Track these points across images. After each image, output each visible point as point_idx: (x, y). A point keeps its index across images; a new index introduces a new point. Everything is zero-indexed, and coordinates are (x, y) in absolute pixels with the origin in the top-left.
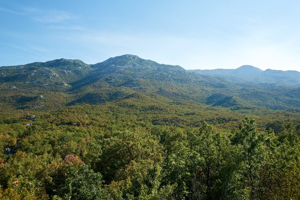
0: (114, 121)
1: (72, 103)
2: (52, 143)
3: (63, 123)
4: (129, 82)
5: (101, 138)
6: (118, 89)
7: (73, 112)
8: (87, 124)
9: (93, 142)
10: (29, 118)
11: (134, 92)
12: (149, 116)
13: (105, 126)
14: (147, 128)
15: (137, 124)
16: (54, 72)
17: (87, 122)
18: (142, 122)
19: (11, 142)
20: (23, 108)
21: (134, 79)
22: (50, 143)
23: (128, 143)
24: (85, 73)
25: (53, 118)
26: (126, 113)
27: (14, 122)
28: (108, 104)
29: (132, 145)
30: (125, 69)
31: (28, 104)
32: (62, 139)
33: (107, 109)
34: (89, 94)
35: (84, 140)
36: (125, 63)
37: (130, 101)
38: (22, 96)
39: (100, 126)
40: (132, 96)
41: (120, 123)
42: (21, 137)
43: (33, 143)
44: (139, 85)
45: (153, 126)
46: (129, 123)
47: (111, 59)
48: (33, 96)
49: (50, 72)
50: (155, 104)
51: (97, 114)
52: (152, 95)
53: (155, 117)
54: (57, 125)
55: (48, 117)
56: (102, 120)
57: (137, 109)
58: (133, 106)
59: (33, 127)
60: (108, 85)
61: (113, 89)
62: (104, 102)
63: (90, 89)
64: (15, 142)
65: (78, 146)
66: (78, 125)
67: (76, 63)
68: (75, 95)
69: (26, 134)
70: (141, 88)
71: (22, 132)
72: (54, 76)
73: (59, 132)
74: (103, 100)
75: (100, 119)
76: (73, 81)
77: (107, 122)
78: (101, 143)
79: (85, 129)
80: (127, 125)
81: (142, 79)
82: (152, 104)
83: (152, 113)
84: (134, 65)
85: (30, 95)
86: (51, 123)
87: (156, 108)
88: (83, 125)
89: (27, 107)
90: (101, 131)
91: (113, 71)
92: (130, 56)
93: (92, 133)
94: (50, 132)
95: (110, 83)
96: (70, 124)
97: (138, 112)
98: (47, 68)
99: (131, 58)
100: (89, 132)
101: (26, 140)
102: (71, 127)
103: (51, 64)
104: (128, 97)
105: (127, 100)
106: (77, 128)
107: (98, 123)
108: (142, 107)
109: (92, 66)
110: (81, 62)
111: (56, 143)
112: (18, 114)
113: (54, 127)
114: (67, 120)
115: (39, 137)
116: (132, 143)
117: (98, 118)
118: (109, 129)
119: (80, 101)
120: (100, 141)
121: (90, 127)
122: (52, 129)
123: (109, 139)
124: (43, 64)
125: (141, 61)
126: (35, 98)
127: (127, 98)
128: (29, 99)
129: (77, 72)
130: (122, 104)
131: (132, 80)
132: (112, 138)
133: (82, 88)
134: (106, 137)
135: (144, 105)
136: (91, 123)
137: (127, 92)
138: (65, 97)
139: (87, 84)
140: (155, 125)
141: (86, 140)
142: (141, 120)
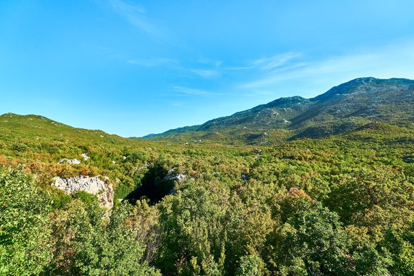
0: (342, 156)
1: (293, 138)
2: (277, 174)
3: (285, 157)
4: (361, 111)
5: (327, 174)
6: (346, 120)
7: (295, 147)
8: (310, 159)
9: (318, 177)
10: (256, 152)
11: (370, 122)
12: (396, 151)
13: (331, 161)
14: (394, 167)
15: (376, 161)
16: (275, 112)
17: (309, 156)
18: (385, 159)
19: (245, 170)
20: (252, 144)
21: (369, 107)
22: (275, 174)
23: (367, 184)
24: (304, 108)
25: (276, 152)
26: (359, 147)
27: (247, 155)
28: (333, 138)
29: (374, 187)
30: (354, 96)
31: (256, 140)
32: (285, 171)
33: (332, 143)
34: (309, 128)
35: (307, 174)
36: (353, 89)
37: (363, 133)
38: (251, 135)
39: (324, 161)
40: (367, 126)
41: (350, 160)
42: (252, 167)
43: (261, 173)
44: (377, 113)
45: (404, 164)
46: (364, 159)
47: (334, 88)
48: (259, 133)
49: (271, 111)
50: (408, 135)
51: (320, 149)
52: (402, 124)
53: (407, 153)
54: (280, 159)
55: (272, 151)
56: (326, 155)
57: (376, 142)
58: (369, 138)
59: (260, 160)
60: (332, 117)
61: (339, 121)
62: (328, 136)
63: (311, 124)
64: (248, 171)
65: (302, 180)
66: (300, 159)
67: (295, 100)
68: (295, 130)
69: (256, 165)
70: (380, 117)
71: (252, 163)
72: (275, 115)
73: (282, 165)
74: (327, 134)
75: (324, 153)
76: (293, 117)
77: (333, 158)
78: (328, 180)
79: (307, 164)
80: (362, 161)
81: (382, 105)
82: (402, 135)
83: (403, 148)
84: (368, 90)
85: (256, 133)
86: (275, 156)
87: (410, 140)
88: (305, 159)
89: (255, 143)
90: (326, 167)
91: (338, 102)
92: (360, 79)
93: (316, 168)
94: (274, 164)
95: (334, 115)
96: (292, 158)
97: (377, 146)
98: (269, 109)
99: (363, 81)
100: (313, 167)
101: (255, 170)
102: (292, 161)
103: (271, 105)
104: (361, 128)
105: (359, 133)
106: (299, 162)
107: (322, 158)
108: (384, 140)
109: (312, 100)
110: (300, 97)
111: (280, 175)
112: (249, 149)
113: (277, 160)
114: (288, 154)
115: (266, 169)
116: (374, 184)
117: (322, 152)
118: (336, 165)
119: (301, 136)
120: (327, 177)
121: (314, 162)
122: (276, 162)
123: (337, 176)
124: (265, 106)
125: (379, 82)
126: (261, 135)
127: (359, 129)
128: (256, 137)
129: (296, 108)
130: (353, 137)
131: (366, 108)
132: (341, 175)
133: (303, 123)
134: (333, 173)
135: (387, 137)
136: (314, 158)
137: (359, 123)
138: (285, 133)
139: (308, 118)
140: (408, 162)
141: (310, 175)
142: (383, 156)
